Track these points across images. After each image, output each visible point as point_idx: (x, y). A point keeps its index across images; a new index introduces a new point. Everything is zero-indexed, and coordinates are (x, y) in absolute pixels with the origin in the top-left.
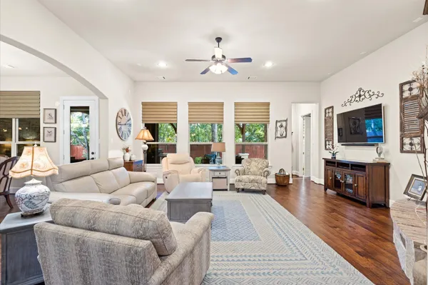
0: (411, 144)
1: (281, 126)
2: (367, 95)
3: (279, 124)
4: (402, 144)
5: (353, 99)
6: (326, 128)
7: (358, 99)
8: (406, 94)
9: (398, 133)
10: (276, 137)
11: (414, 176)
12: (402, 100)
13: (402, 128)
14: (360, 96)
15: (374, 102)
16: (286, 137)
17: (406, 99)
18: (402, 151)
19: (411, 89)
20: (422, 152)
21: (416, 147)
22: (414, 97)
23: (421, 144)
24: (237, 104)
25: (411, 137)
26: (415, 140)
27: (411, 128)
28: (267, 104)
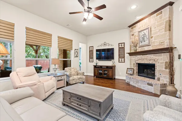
0: (122, 60)
1: (76, 52)
2: (108, 45)
3: (76, 51)
4: (119, 60)
5: (102, 45)
6: (90, 54)
7: (104, 45)
8: (120, 46)
9: (118, 57)
10: (75, 57)
11: (128, 68)
12: (119, 48)
13: (119, 56)
14: (105, 44)
15: (110, 47)
16: (78, 57)
17: (120, 48)
18: (119, 62)
19: (121, 45)
20: (124, 62)
21: (123, 61)
22: (123, 48)
23: (124, 60)
24: (59, 37)
25: (121, 58)
26: (123, 59)
27: (122, 56)
28: (72, 41)
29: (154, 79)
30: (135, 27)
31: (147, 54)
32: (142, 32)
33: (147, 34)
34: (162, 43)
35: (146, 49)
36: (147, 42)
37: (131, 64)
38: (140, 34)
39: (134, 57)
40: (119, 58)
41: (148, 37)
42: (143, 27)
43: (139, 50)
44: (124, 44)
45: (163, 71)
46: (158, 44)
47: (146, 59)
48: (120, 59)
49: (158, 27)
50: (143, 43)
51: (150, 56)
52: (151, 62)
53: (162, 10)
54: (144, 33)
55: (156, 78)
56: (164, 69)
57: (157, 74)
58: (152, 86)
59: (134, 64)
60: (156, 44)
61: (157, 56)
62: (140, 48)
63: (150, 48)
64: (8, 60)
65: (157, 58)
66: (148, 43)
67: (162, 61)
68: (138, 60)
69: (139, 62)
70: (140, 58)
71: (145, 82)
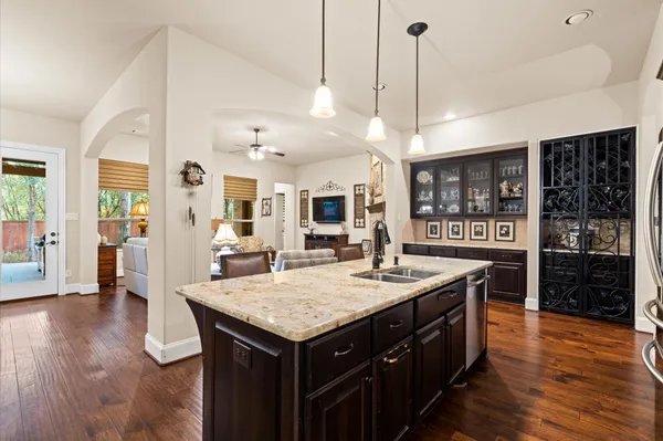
0: (360, 222)
4: (355, 223)
6: (301, 208)
9: (353, 216)
14: (331, 185)
15: (339, 193)
18: (355, 227)
19: (360, 190)
20: (364, 227)
21: (362, 224)
22: (361, 195)
23: (364, 222)
24: (226, 178)
26: (362, 220)
27: (360, 213)
28: (255, 181)
40: (355, 218)
44: (364, 187)
48: (357, 220)
64: (127, 221)
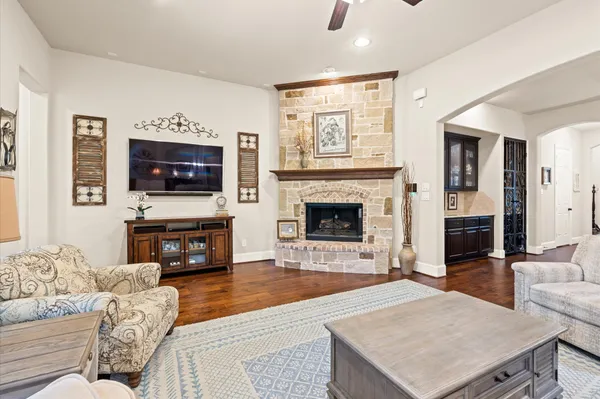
0: (249, 194)
2: (193, 128)
4: (240, 194)
5: (165, 125)
7: (176, 128)
8: (244, 145)
9: (236, 183)
11: (278, 221)
12: (240, 150)
13: (240, 179)
14: (179, 124)
17: (244, 150)
19: (248, 142)
20: (257, 201)
21: (253, 197)
22: (252, 150)
23: (257, 194)
25: (248, 188)
26: (252, 191)
27: (248, 179)
29: (361, 240)
30: (301, 94)
31: (340, 179)
32: (328, 118)
33: (342, 125)
34: (378, 156)
35: (338, 164)
36: (341, 147)
37: (282, 206)
38: (320, 120)
39: (297, 185)
40: (240, 186)
41: (344, 134)
42: (329, 103)
43: (315, 164)
44: (257, 139)
45: (380, 220)
46: (370, 156)
47: (338, 192)
48: (244, 191)
49: (368, 116)
50: (330, 148)
51: (350, 185)
52: (352, 200)
53: (379, 81)
54: (332, 122)
55: (365, 237)
56: (382, 215)
57: (367, 228)
58: (372, 258)
59: (297, 207)
60: (364, 156)
61: (366, 184)
62: (318, 160)
63: (350, 165)
65: (368, 189)
66: (344, 151)
67: (379, 197)
68: (310, 195)
69: (315, 200)
70: (320, 189)
71: (354, 251)
